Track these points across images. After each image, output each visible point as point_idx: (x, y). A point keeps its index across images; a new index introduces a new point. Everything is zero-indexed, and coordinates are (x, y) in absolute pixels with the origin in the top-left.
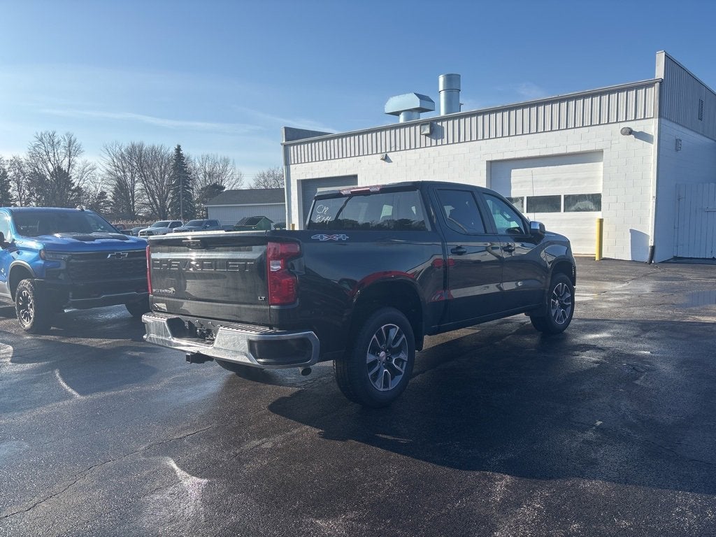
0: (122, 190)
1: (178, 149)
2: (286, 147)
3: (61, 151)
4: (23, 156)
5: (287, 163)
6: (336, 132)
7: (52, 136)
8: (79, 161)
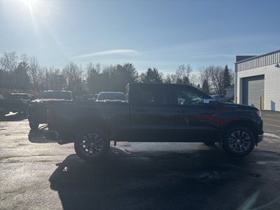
0: (205, 83)
1: (226, 67)
2: (236, 64)
3: (186, 71)
4: (174, 73)
5: (236, 71)
6: (259, 55)
7: (183, 66)
8: (191, 74)
